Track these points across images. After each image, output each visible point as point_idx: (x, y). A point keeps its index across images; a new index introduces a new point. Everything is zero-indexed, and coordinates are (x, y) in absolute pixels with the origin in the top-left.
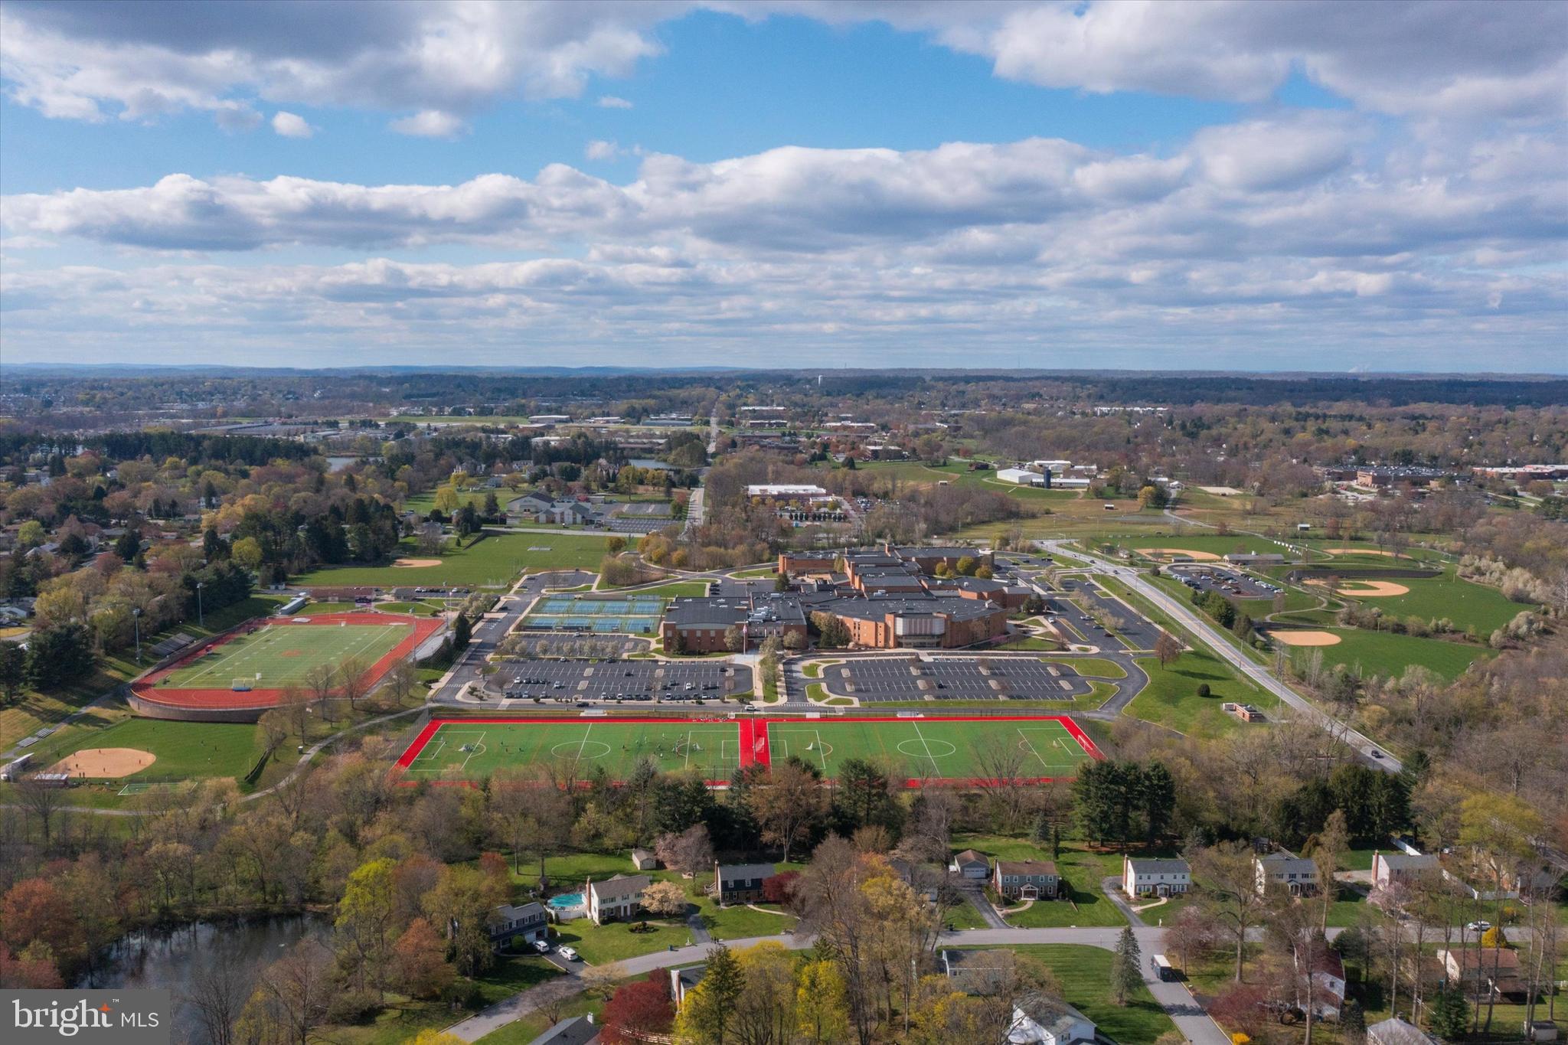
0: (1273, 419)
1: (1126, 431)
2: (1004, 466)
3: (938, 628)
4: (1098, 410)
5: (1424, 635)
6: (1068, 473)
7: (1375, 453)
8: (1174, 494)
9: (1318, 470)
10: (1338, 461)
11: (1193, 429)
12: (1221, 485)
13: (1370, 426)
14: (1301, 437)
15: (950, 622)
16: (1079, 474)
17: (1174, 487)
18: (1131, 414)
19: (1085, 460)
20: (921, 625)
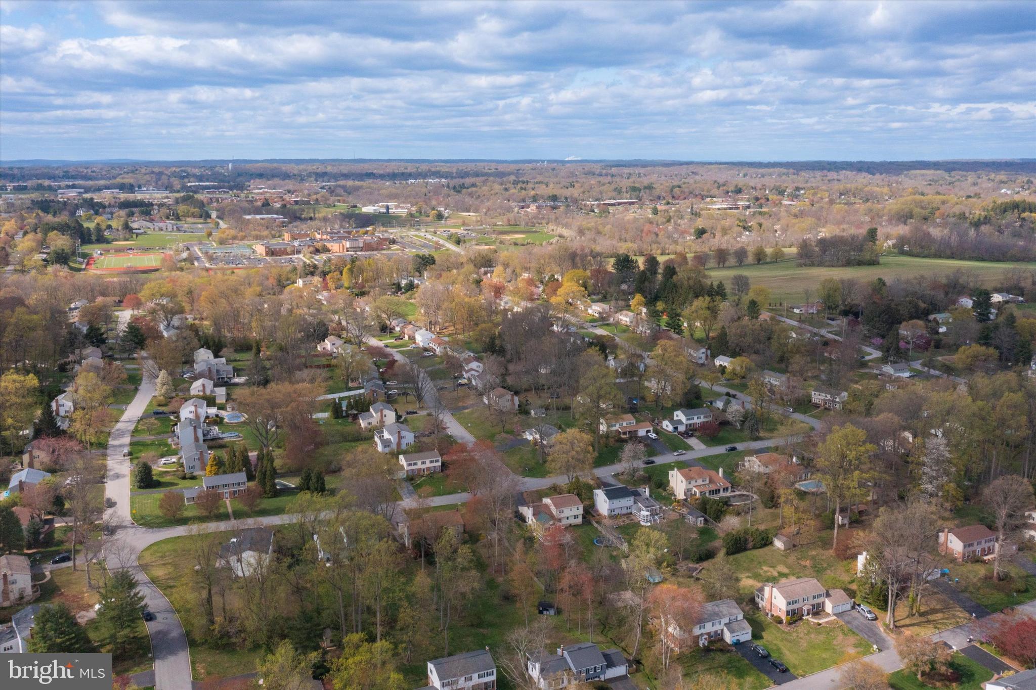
0: (502, 184)
1: (424, 190)
2: (364, 205)
3: (361, 245)
4: (409, 182)
5: (523, 245)
6: (397, 207)
7: (542, 197)
8: (446, 215)
9: (513, 204)
10: (524, 201)
11: (458, 189)
12: (469, 211)
13: (547, 186)
14: (513, 191)
15: (365, 243)
16: (402, 208)
17: (446, 213)
18: (427, 183)
19: (404, 203)
20: (355, 244)
